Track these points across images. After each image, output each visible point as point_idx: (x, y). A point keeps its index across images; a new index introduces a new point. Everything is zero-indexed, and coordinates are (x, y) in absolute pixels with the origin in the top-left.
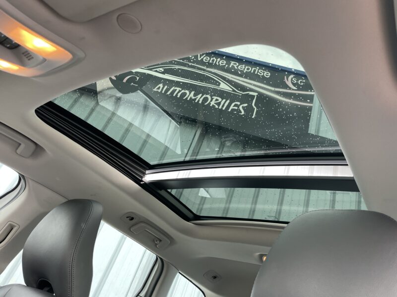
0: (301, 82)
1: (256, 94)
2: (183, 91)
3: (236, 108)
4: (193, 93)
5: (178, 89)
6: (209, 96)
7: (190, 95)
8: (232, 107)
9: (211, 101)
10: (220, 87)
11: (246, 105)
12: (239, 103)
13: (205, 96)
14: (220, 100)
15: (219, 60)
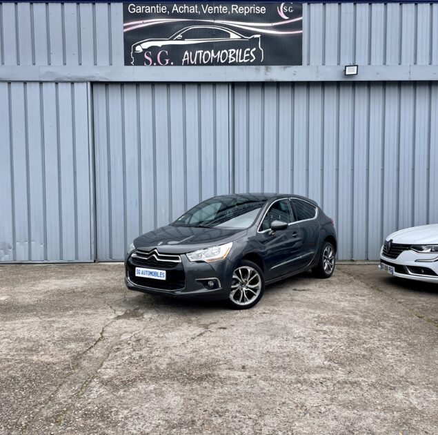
0: (291, 9)
1: (259, 36)
2: (205, 53)
3: (248, 55)
4: (213, 51)
5: (201, 52)
6: (225, 51)
7: (212, 55)
8: (245, 56)
9: (229, 55)
10: (231, 37)
11: (254, 49)
12: (249, 49)
13: (222, 52)
14: (234, 50)
15: (221, 7)
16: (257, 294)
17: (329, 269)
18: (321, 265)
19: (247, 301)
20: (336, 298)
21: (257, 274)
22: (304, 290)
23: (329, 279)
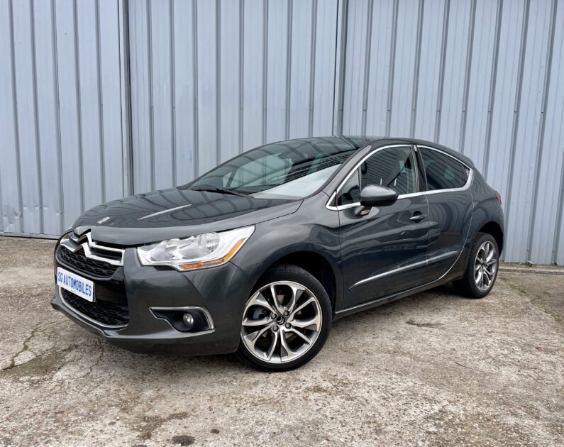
16: (312, 341)
17: (485, 281)
18: (469, 275)
19: (286, 354)
20: (492, 353)
21: (313, 299)
22: (429, 325)
23: (484, 300)
